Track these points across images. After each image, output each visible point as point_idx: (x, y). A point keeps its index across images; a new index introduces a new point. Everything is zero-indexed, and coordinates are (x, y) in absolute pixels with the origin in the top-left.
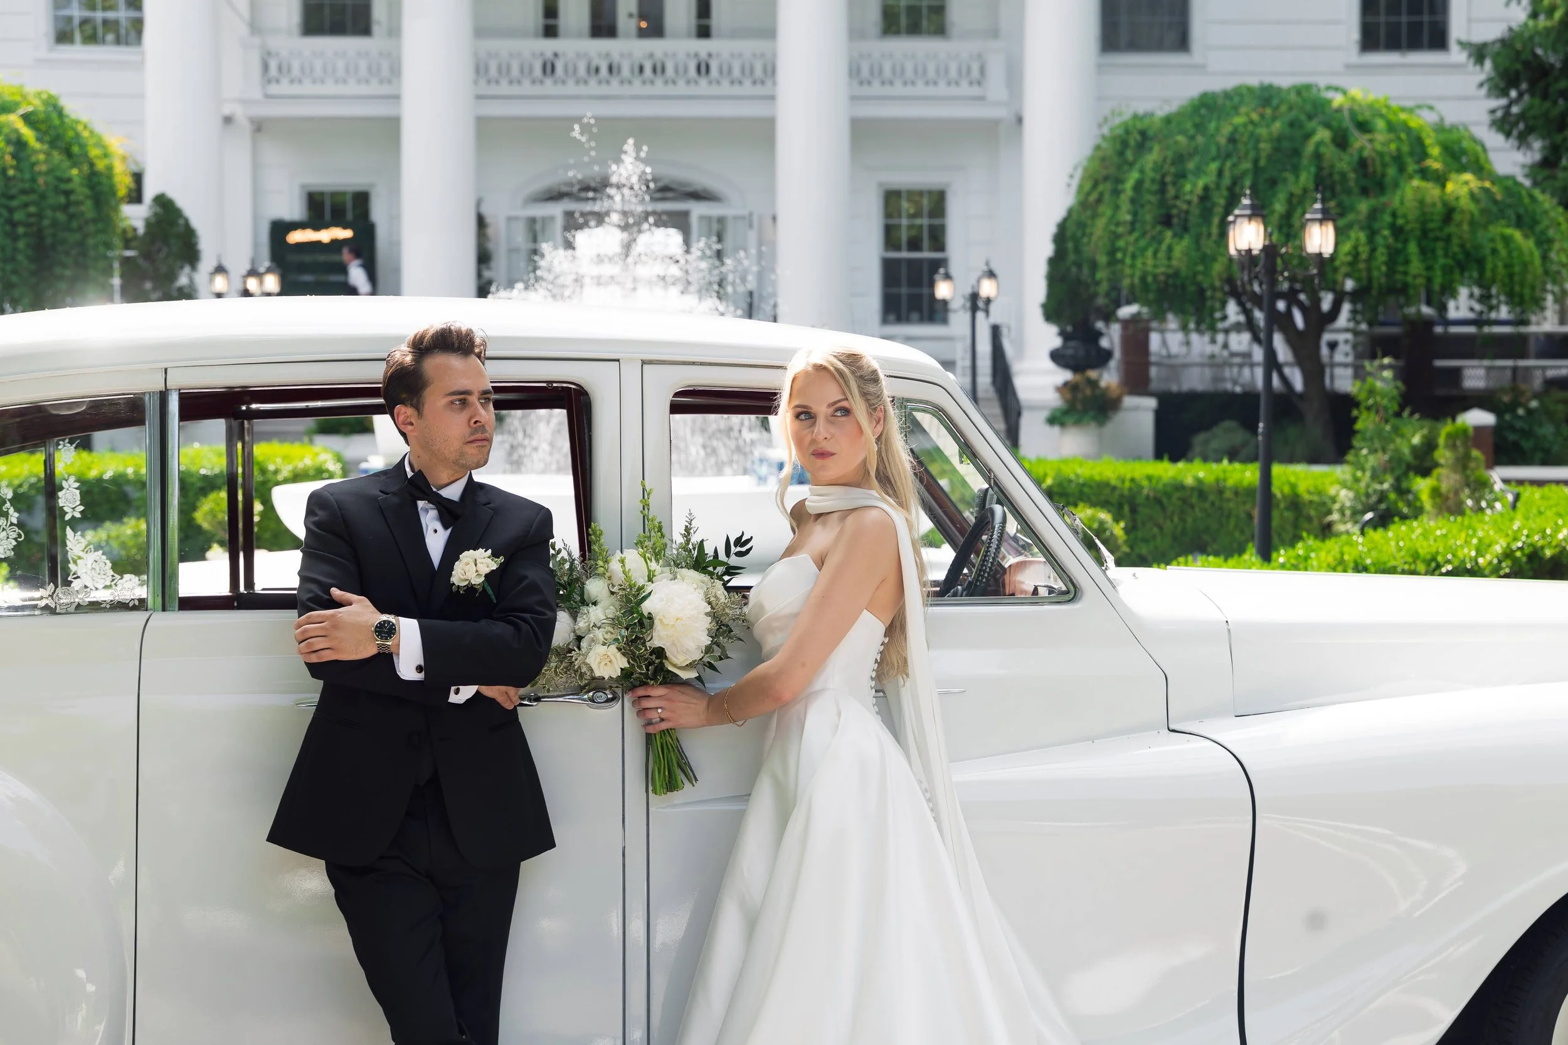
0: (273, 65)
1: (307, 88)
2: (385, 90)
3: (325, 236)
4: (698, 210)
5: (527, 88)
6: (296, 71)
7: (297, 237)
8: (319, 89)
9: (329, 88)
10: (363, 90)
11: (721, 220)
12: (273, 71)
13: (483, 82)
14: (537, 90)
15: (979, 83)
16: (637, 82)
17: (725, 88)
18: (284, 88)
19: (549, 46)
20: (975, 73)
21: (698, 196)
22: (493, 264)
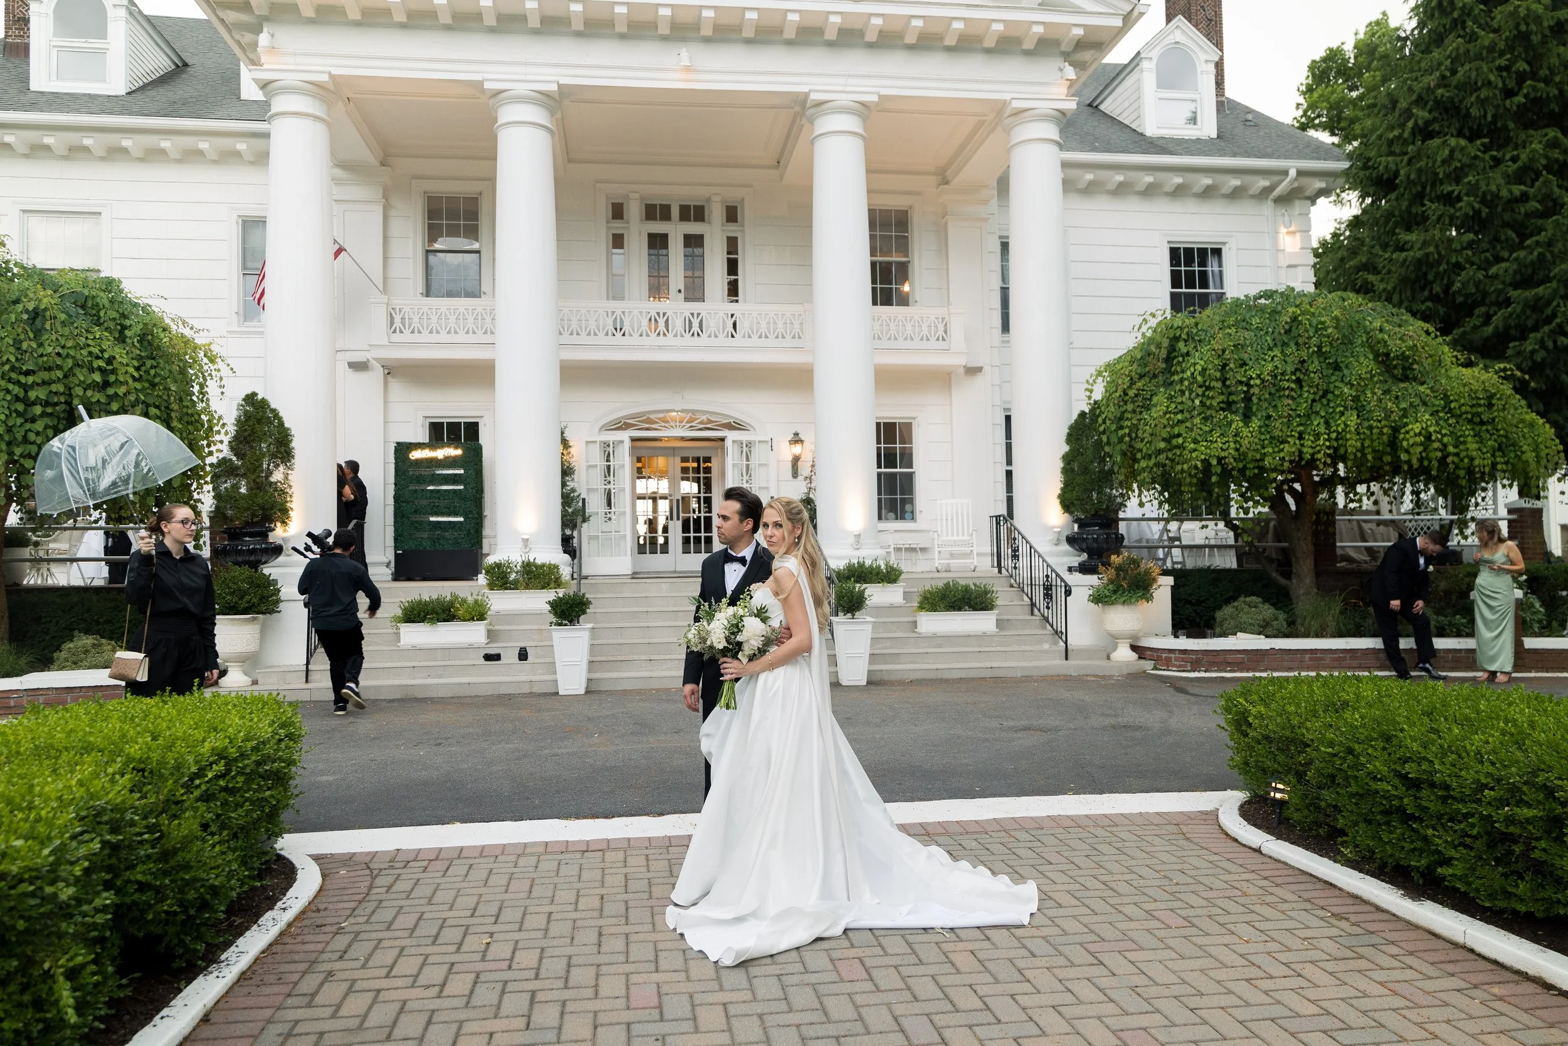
0: (397, 319)
1: (425, 337)
2: (487, 339)
3: (440, 454)
4: (731, 436)
5: (601, 339)
6: (416, 324)
7: (416, 455)
8: (435, 338)
9: (443, 337)
10: (471, 338)
11: (749, 445)
12: (398, 323)
13: (566, 334)
14: (610, 340)
15: (943, 339)
16: (688, 336)
17: (755, 341)
18: (407, 337)
19: (617, 306)
20: (941, 332)
21: (730, 427)
22: (575, 476)
